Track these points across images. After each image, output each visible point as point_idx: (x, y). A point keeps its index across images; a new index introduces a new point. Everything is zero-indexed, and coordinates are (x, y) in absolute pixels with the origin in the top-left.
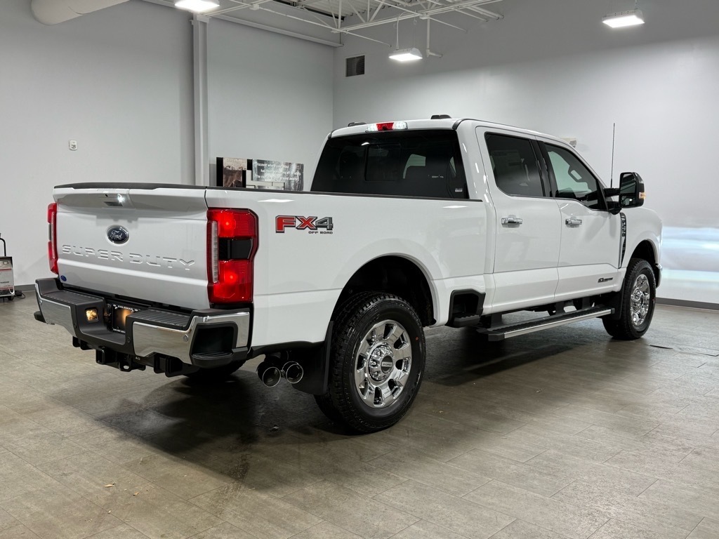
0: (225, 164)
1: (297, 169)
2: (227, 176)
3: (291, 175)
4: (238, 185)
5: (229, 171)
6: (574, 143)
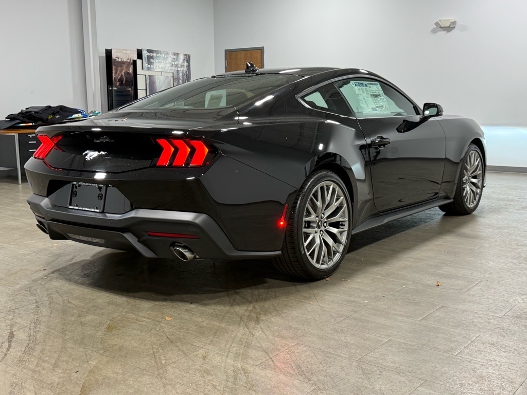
0: (114, 55)
1: (184, 60)
2: (117, 67)
3: (179, 65)
4: (128, 76)
5: (118, 62)
6: (454, 23)
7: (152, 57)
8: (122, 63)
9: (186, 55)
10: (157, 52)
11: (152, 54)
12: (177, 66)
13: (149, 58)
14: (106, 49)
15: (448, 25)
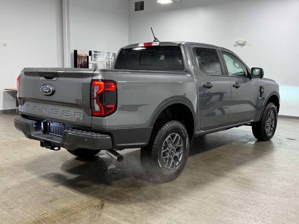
0: (78, 53)
2: (79, 59)
4: (85, 63)
5: (80, 56)
6: (245, 42)
8: (82, 57)
9: (113, 53)
10: (99, 52)
11: (96, 53)
12: (109, 59)
14: (74, 50)
15: (242, 43)
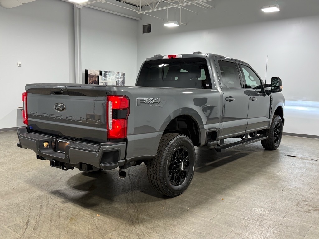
0: (89, 73)
1: (122, 75)
2: (90, 78)
3: (119, 78)
4: (95, 82)
5: (91, 76)
7: (107, 74)
8: (93, 76)
9: (122, 73)
10: (109, 72)
11: (106, 73)
12: (118, 78)
13: (105, 75)
14: (86, 70)
